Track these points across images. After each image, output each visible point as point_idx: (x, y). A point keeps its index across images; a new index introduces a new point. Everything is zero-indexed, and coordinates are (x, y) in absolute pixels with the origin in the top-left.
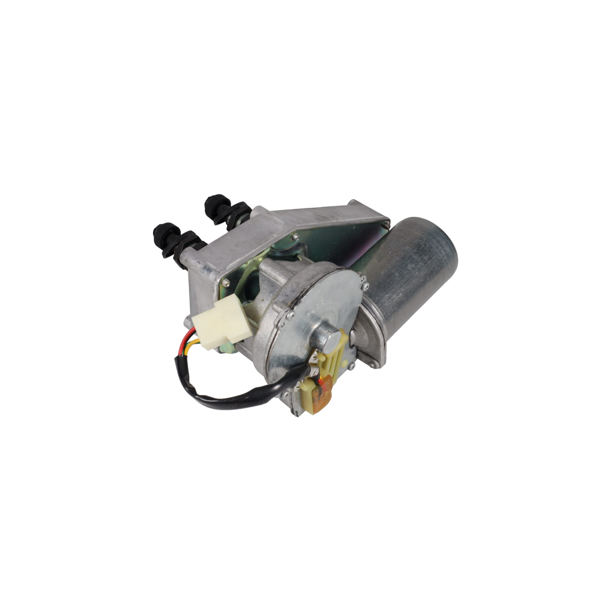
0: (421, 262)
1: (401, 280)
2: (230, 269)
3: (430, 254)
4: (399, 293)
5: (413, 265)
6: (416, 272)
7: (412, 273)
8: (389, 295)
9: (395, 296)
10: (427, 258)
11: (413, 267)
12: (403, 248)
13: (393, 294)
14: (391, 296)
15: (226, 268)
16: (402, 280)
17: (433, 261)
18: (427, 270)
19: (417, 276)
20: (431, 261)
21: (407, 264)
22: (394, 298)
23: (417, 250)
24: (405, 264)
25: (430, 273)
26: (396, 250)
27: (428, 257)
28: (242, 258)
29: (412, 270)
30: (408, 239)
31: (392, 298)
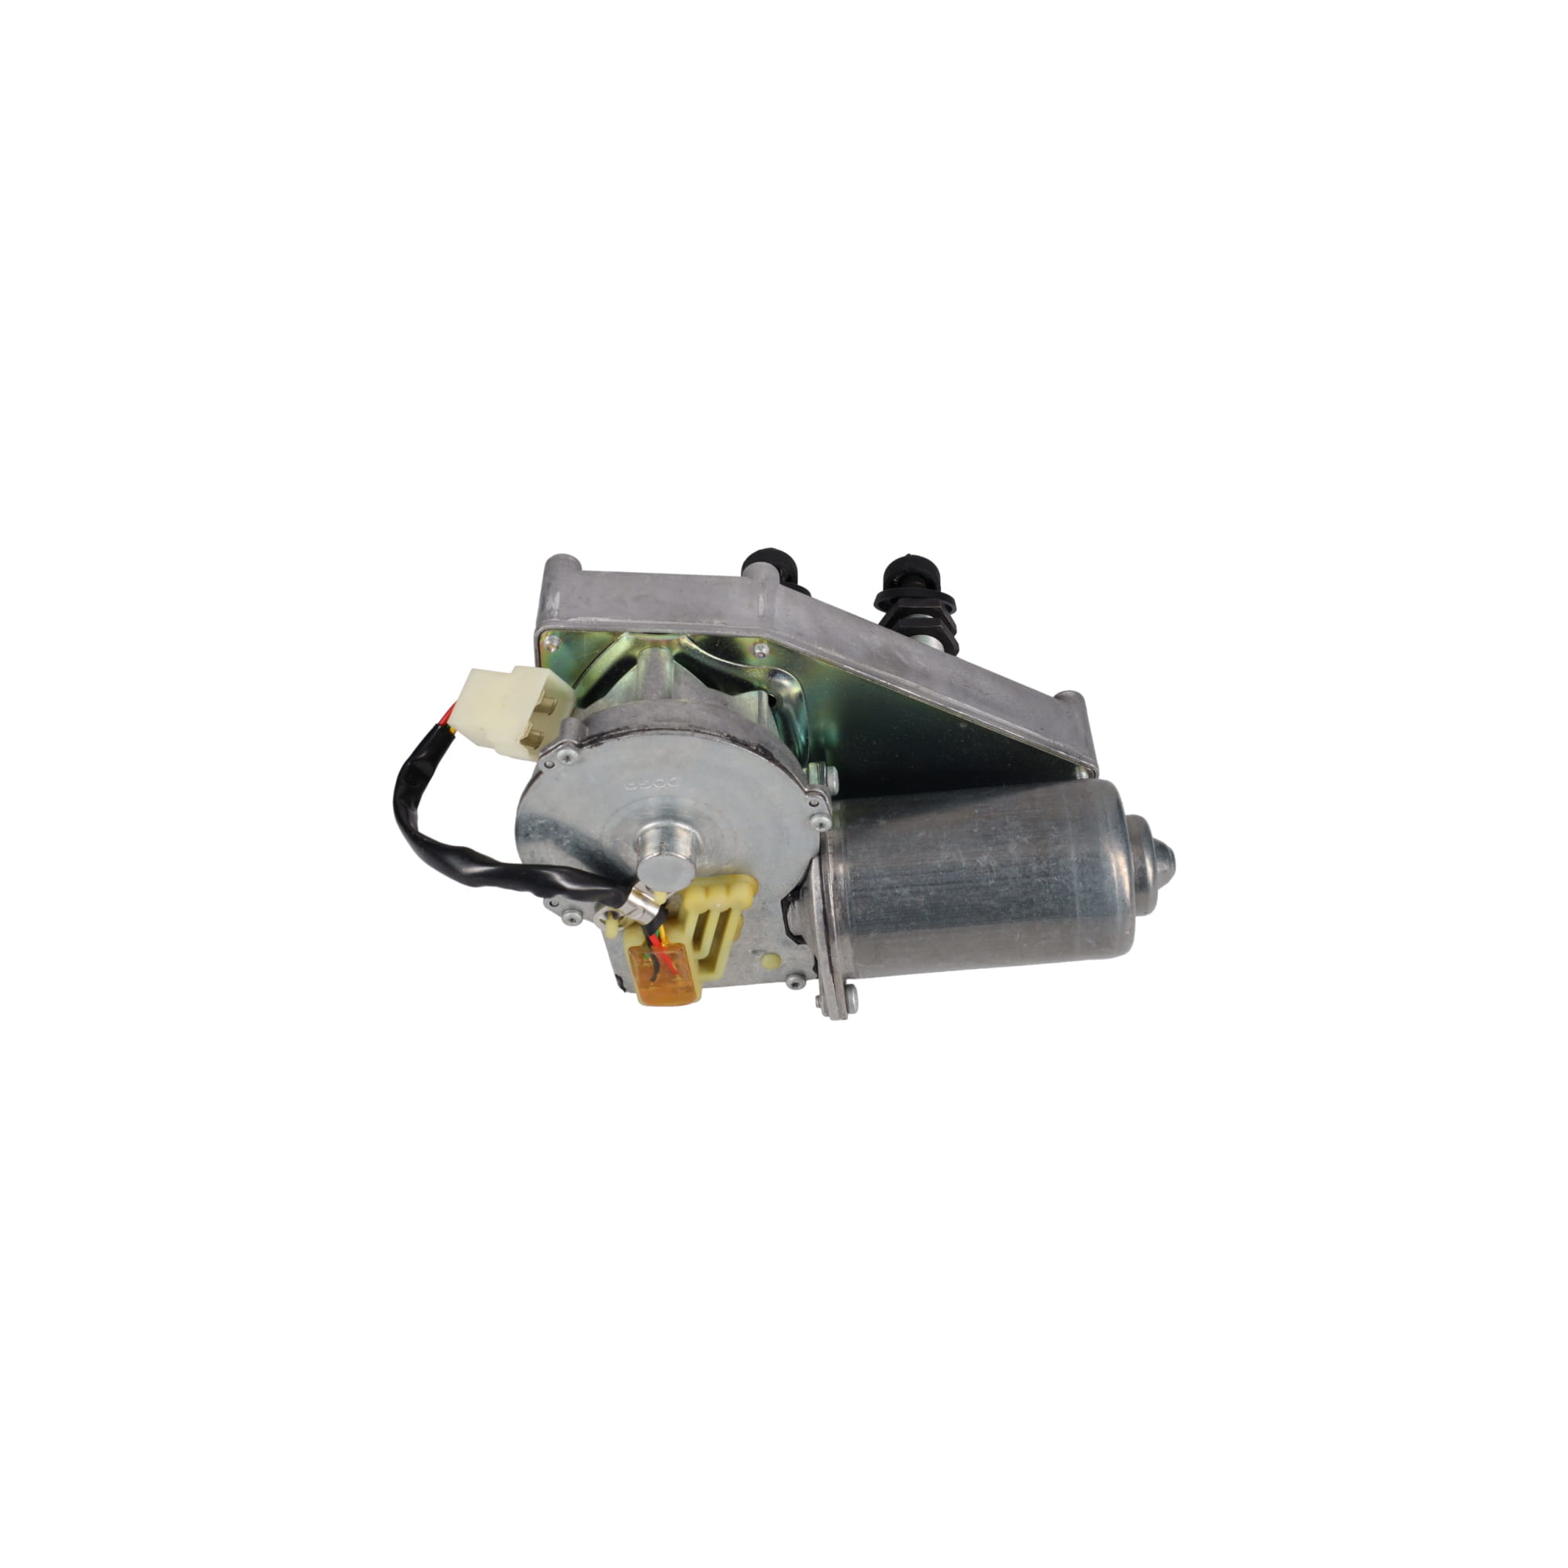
0: (1017, 868)
1: (943, 872)
2: (574, 623)
3: (1051, 865)
4: (918, 892)
5: (996, 862)
6: (991, 879)
7: (979, 875)
8: (896, 882)
9: (906, 891)
10: (1038, 869)
11: (992, 865)
12: (1008, 820)
13: (905, 886)
14: (897, 887)
15: (568, 619)
16: (945, 874)
17: (1049, 883)
18: (1020, 892)
19: (987, 887)
20: (1044, 882)
21: (982, 852)
22: (899, 895)
23: (1029, 840)
24: (980, 850)
25: (1025, 903)
26: (993, 814)
27: (1043, 868)
28: (614, 621)
29: (984, 868)
30: (1037, 811)
31: (897, 891)
